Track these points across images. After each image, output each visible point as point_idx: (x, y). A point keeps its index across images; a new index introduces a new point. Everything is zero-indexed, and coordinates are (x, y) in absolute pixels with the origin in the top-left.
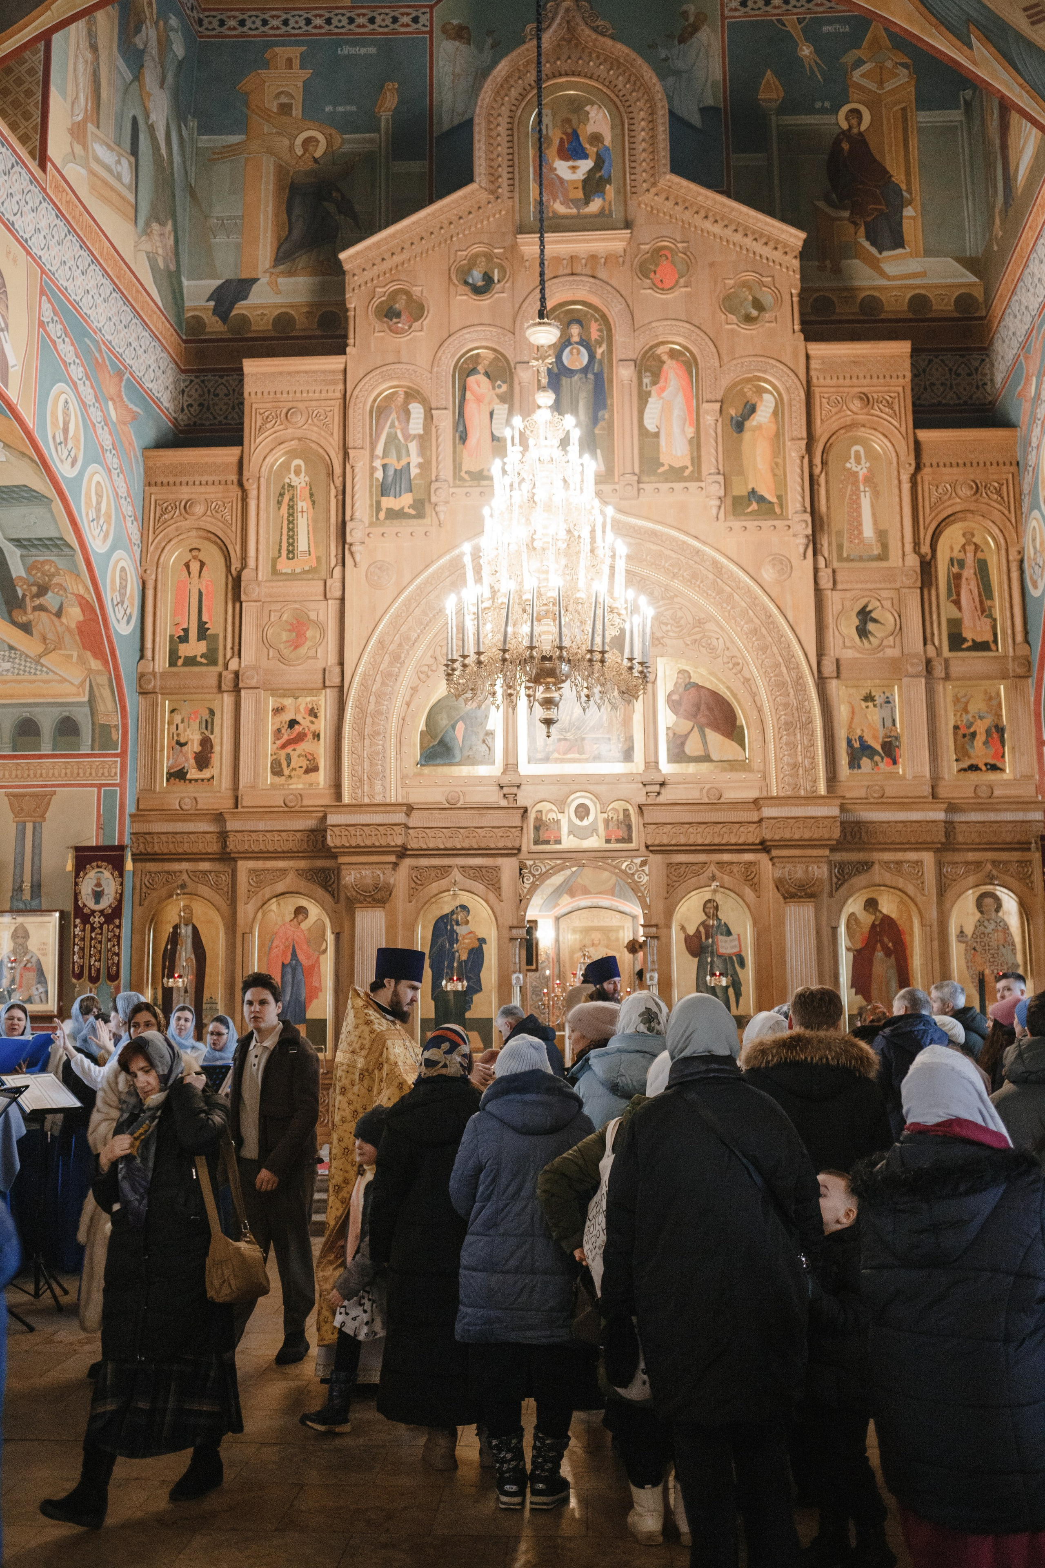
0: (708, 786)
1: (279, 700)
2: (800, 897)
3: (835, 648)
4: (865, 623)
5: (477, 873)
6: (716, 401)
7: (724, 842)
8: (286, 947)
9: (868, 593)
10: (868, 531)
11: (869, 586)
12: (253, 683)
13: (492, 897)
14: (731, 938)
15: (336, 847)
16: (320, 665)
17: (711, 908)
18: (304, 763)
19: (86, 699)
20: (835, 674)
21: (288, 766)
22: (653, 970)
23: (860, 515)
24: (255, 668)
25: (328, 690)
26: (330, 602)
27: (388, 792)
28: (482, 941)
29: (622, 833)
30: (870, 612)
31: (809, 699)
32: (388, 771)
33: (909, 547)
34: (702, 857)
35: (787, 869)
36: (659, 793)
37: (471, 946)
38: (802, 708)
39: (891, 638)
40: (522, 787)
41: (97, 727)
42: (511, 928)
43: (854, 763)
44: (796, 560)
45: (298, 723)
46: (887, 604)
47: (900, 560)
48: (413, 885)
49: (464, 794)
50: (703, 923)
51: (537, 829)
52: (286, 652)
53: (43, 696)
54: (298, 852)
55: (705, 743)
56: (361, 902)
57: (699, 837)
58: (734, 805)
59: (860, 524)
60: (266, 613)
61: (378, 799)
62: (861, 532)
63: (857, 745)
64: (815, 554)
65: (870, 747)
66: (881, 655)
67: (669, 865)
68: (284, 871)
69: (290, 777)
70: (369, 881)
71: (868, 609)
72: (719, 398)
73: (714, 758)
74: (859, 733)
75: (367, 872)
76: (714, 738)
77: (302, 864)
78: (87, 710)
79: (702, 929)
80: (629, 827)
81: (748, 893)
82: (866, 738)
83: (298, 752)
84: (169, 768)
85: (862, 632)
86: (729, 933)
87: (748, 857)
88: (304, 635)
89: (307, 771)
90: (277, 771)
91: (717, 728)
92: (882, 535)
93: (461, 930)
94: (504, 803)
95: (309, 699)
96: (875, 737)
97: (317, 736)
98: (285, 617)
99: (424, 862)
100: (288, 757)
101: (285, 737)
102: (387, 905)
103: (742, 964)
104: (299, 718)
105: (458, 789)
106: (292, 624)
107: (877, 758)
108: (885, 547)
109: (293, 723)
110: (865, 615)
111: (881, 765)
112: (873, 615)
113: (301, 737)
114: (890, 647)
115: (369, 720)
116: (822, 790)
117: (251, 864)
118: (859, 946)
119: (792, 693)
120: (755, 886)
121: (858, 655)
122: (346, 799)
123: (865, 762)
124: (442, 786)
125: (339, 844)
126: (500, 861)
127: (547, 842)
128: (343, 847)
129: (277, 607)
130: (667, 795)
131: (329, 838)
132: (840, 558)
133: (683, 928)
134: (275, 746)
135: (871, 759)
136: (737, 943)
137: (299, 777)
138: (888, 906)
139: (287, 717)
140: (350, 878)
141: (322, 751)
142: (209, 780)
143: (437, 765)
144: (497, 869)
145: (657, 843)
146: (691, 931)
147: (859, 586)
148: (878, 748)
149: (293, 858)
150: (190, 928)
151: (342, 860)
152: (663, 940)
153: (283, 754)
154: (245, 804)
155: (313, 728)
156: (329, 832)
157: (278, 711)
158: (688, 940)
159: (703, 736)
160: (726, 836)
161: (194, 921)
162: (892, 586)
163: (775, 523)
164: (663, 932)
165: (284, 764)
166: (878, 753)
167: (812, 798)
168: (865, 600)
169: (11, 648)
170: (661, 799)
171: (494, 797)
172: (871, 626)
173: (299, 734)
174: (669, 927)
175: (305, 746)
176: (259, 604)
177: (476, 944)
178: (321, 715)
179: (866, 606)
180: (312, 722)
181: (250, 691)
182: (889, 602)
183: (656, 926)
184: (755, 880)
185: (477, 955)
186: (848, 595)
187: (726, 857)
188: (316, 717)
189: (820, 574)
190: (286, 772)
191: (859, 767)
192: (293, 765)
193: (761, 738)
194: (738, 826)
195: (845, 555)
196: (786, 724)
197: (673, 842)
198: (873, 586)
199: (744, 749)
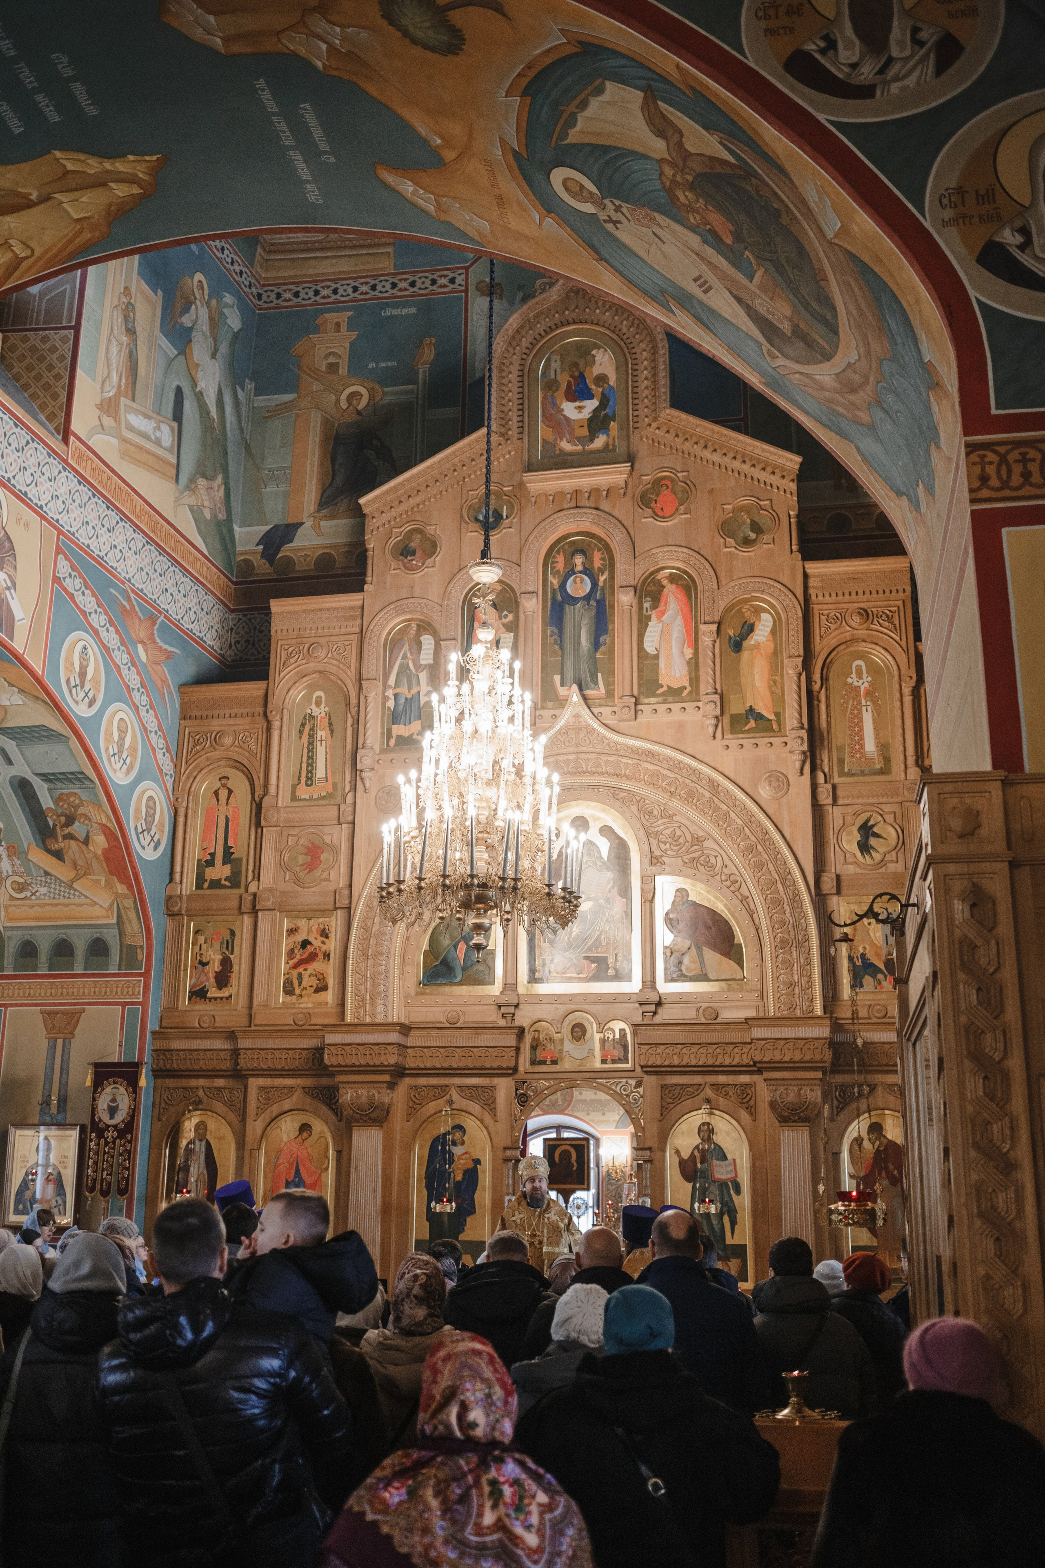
0: (704, 1005)
1: (295, 921)
2: (794, 1121)
3: (836, 863)
4: (867, 838)
5: (472, 1093)
6: (714, 623)
7: (717, 1063)
8: (291, 1164)
9: (869, 808)
10: (870, 746)
11: (871, 800)
12: (269, 904)
13: (487, 1117)
14: (726, 1162)
15: (332, 1066)
16: (332, 887)
17: (707, 1131)
18: (315, 982)
19: (114, 921)
20: (834, 891)
21: (300, 985)
22: (645, 1195)
23: (861, 729)
24: (271, 891)
25: (339, 912)
26: (344, 826)
27: (390, 1011)
28: (477, 1162)
29: (618, 1053)
30: (873, 826)
31: (805, 917)
32: (391, 991)
33: (911, 760)
34: (697, 1079)
35: (778, 1092)
36: (655, 1013)
37: (466, 1167)
38: (798, 926)
39: (894, 853)
40: (521, 1006)
41: (124, 948)
42: (506, 1149)
43: (857, 983)
44: (793, 776)
45: (310, 943)
46: (890, 818)
47: (903, 774)
48: (411, 1104)
49: (464, 1013)
50: (698, 1147)
51: (534, 1048)
52: (302, 874)
53: (77, 918)
54: (304, 1070)
55: (702, 963)
56: (358, 1121)
57: (691, 1058)
58: (729, 1025)
59: (862, 739)
60: (284, 837)
61: (380, 1019)
62: (862, 746)
63: (859, 963)
64: (813, 770)
65: (873, 965)
66: (883, 870)
67: (664, 1087)
68: (291, 1089)
69: (301, 996)
70: (364, 1100)
71: (870, 824)
72: (717, 619)
73: (711, 977)
74: (861, 950)
75: (363, 1092)
76: (712, 957)
77: (308, 1082)
78: (116, 931)
79: (696, 1153)
80: (625, 1047)
81: (744, 1115)
82: (868, 956)
83: (309, 972)
84: (191, 987)
85: (864, 847)
86: (724, 1158)
87: (745, 1079)
88: (319, 858)
89: (318, 990)
90: (289, 990)
91: (715, 947)
92: (884, 748)
93: (458, 1151)
94: (502, 1023)
95: (321, 920)
96: (878, 955)
97: (327, 956)
98: (301, 841)
99: (422, 1081)
100: (300, 976)
101: (298, 957)
102: (385, 1125)
103: (738, 1191)
104: (311, 939)
105: (457, 1009)
106: (308, 848)
107: (880, 976)
108: (887, 760)
109: (305, 943)
110: (866, 830)
111: (884, 984)
112: (875, 830)
113: (312, 957)
114: (892, 861)
115: (373, 941)
116: (819, 1010)
117: (261, 1081)
119: (788, 911)
120: (752, 1110)
121: (859, 871)
122: (349, 1019)
123: (868, 980)
124: (444, 1005)
125: (335, 1063)
126: (496, 1081)
127: (543, 1062)
128: (339, 1065)
129: (295, 831)
130: (664, 1015)
131: (326, 1056)
132: (841, 774)
133: (677, 1152)
134: (288, 966)
135: (874, 977)
136: (732, 1168)
137: (309, 996)
138: (893, 1132)
139: (300, 937)
140: (347, 1096)
141: (330, 970)
142: (227, 998)
143: (439, 985)
144: (493, 1088)
145: (650, 1063)
146: (685, 1155)
147: (860, 801)
148: (882, 966)
149: (300, 1076)
150: (204, 1143)
151: (340, 1078)
152: (657, 1164)
153: (295, 973)
154: (257, 1022)
155: (324, 948)
156: (326, 1051)
157: (292, 932)
158: (682, 1164)
159: (701, 956)
160: (720, 1057)
161: (208, 1137)
162: (895, 800)
163: (772, 740)
164: (657, 1155)
165: (296, 983)
166: (881, 971)
167: (809, 1018)
168: (868, 814)
169: (47, 874)
170: (658, 1019)
171: (493, 1017)
172: (873, 841)
173: (311, 953)
174: (663, 1150)
175: (317, 966)
176: (278, 829)
177: (471, 1165)
178: (332, 935)
179: (868, 821)
180: (323, 943)
181: (267, 912)
182: (892, 816)
183: (650, 1149)
184: (752, 1102)
185: (472, 1175)
186: (850, 810)
187: (722, 1079)
188: (327, 937)
189: (820, 789)
190: (298, 991)
191: (862, 986)
192: (304, 984)
193: (758, 956)
194: (732, 1046)
195: (846, 770)
196: (782, 941)
197: (666, 1063)
198: (875, 800)
199: (742, 968)
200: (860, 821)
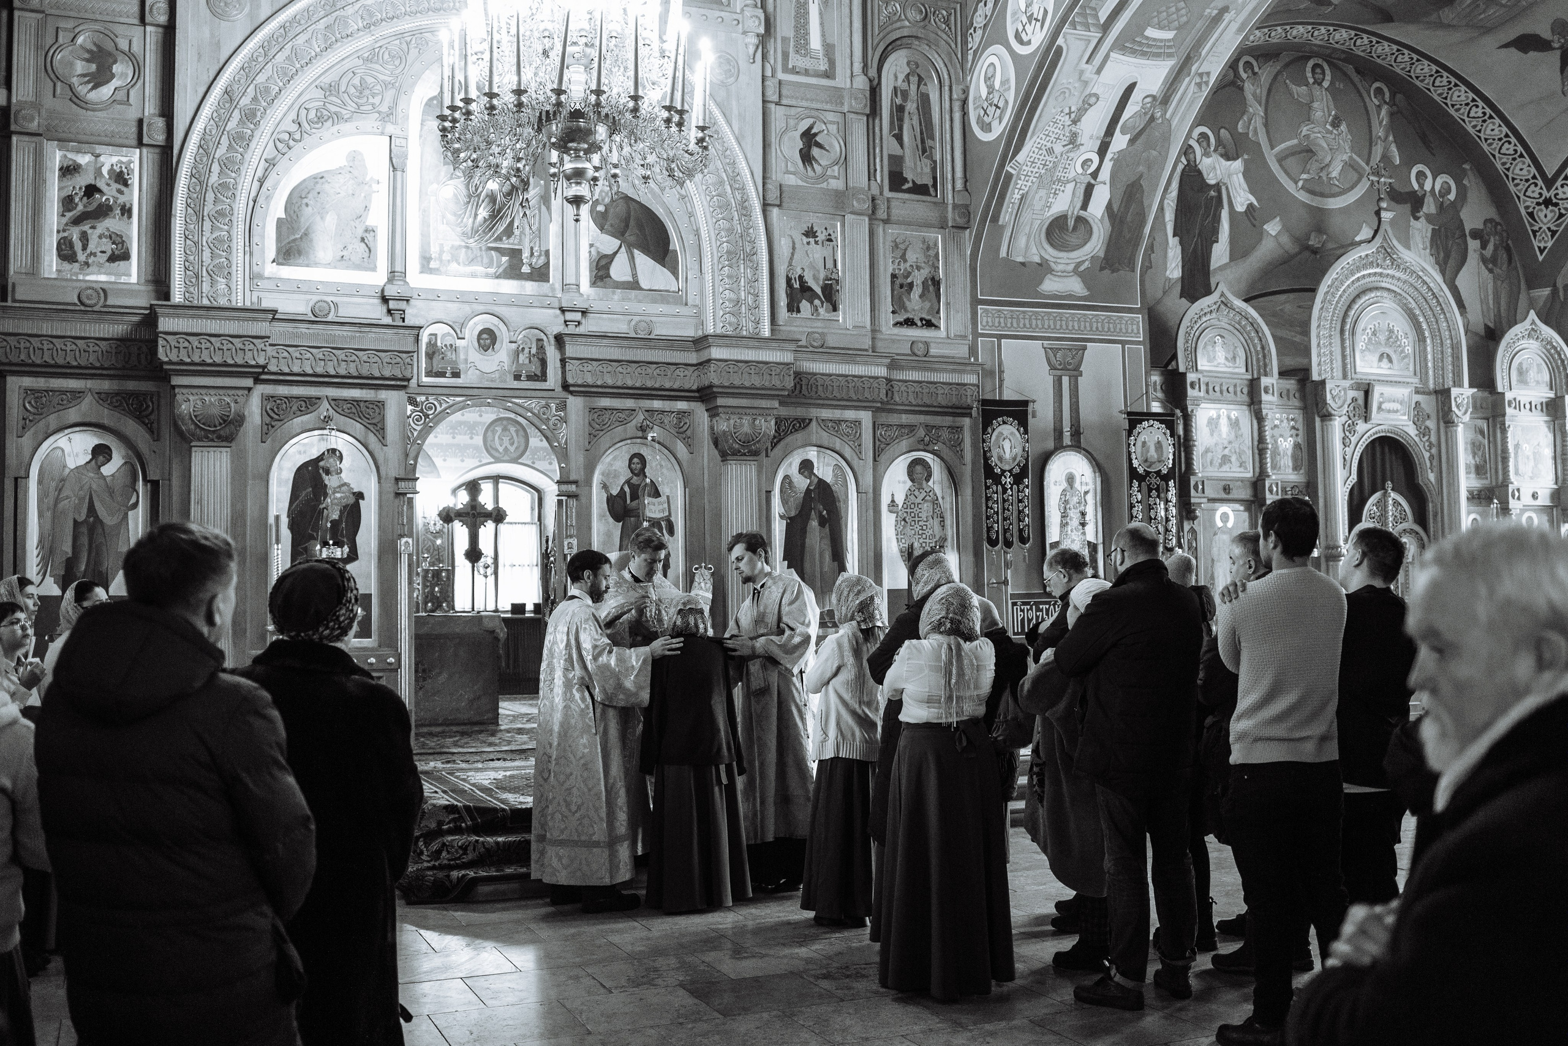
0: (637, 318)
1: (70, 155)
2: (744, 454)
3: (778, 171)
4: (810, 147)
5: (358, 411)
7: (657, 386)
8: (81, 499)
9: (814, 113)
10: (815, 42)
11: (815, 105)
12: (33, 126)
13: (372, 439)
14: (659, 499)
15: (170, 363)
16: (133, 114)
17: (638, 464)
18: (109, 247)
20: (778, 202)
21: (84, 248)
22: (571, 537)
23: (807, 23)
24: (36, 105)
25: (145, 150)
26: (149, 28)
27: (234, 295)
28: (360, 496)
29: (535, 368)
30: (816, 135)
31: (756, 228)
32: (234, 267)
33: (858, 67)
34: (629, 403)
35: (732, 422)
36: (579, 323)
37: (344, 502)
38: (745, 235)
39: (836, 168)
40: (412, 302)
42: (397, 480)
43: (793, 307)
44: (743, 64)
45: (99, 191)
46: (833, 128)
47: (848, 80)
48: (267, 420)
49: (336, 305)
50: (628, 482)
51: (430, 356)
52: (82, 90)
54: (102, 368)
55: (633, 267)
56: (199, 440)
57: (628, 378)
58: (671, 343)
59: (808, 34)
60: (51, 31)
61: (223, 302)
62: (807, 43)
63: (797, 285)
64: (764, 57)
65: (810, 289)
66: (824, 185)
67: (592, 409)
68: (80, 393)
69: (87, 264)
70: (216, 411)
71: (813, 131)
73: (644, 284)
74: (799, 272)
75: (211, 399)
76: (643, 261)
77: (106, 385)
79: (627, 489)
80: (543, 363)
81: (681, 449)
82: (806, 278)
83: (98, 231)
85: (806, 157)
86: (657, 494)
87: (682, 405)
88: (110, 68)
89: (113, 258)
90: (66, 252)
91: (646, 251)
92: (829, 49)
93: (330, 481)
94: (388, 320)
95: (114, 159)
96: (815, 278)
97: (126, 211)
98: (80, 40)
99: (283, 390)
100: (84, 238)
101: (80, 207)
102: (233, 444)
103: (671, 532)
104: (101, 184)
105: (329, 299)
106: (89, 51)
107: (817, 302)
108: (832, 63)
109: (91, 190)
110: (809, 138)
111: (821, 311)
112: (818, 139)
113: (103, 211)
114: (835, 177)
115: (210, 196)
116: (766, 332)
117: (28, 382)
118: (793, 514)
119: (736, 218)
120: (689, 441)
121: (800, 183)
122: (178, 298)
123: (805, 305)
124: (306, 293)
125: (174, 359)
126: (383, 395)
127: (442, 374)
128: (182, 363)
129: (70, 24)
130: (590, 326)
131: (160, 350)
132: (786, 70)
133: (605, 486)
134: (64, 220)
135: (812, 303)
136: (666, 505)
137: (100, 265)
139: (82, 180)
140: (188, 405)
141: (135, 232)
143: (300, 265)
144: (380, 405)
145: (580, 382)
146: (615, 492)
147: (805, 104)
148: (819, 291)
149: (92, 376)
151: (176, 381)
152: (583, 500)
153: (75, 231)
154: (18, 297)
155: (122, 199)
156: (161, 342)
157: (69, 170)
158: (611, 500)
159: (632, 259)
160: (659, 379)
162: (839, 109)
163: (723, 14)
164: (582, 492)
165: (78, 246)
166: (818, 297)
167: (755, 340)
168: (809, 121)
170: (581, 330)
171: (376, 312)
172: (815, 151)
173: (100, 206)
174: (589, 482)
175: (112, 224)
176: (40, 16)
177: (352, 500)
178: (135, 181)
179: (811, 128)
180: (120, 192)
181: (26, 138)
182: (835, 127)
183: (575, 482)
184: (689, 433)
185: (352, 513)
186: (793, 111)
187: (657, 404)
188: (126, 184)
189: (767, 83)
190: (81, 257)
191: (799, 311)
192: (91, 247)
193: (697, 267)
194: (673, 367)
195: (790, 66)
196: (728, 252)
197: (599, 383)
198: (819, 106)
199: (677, 279)
200: (804, 126)
